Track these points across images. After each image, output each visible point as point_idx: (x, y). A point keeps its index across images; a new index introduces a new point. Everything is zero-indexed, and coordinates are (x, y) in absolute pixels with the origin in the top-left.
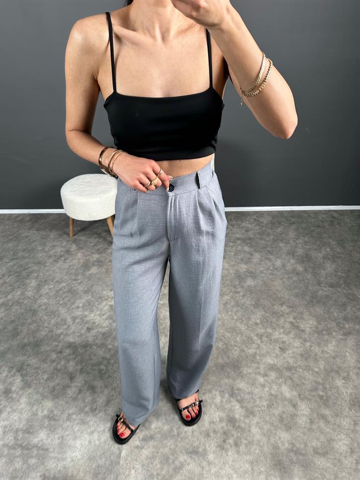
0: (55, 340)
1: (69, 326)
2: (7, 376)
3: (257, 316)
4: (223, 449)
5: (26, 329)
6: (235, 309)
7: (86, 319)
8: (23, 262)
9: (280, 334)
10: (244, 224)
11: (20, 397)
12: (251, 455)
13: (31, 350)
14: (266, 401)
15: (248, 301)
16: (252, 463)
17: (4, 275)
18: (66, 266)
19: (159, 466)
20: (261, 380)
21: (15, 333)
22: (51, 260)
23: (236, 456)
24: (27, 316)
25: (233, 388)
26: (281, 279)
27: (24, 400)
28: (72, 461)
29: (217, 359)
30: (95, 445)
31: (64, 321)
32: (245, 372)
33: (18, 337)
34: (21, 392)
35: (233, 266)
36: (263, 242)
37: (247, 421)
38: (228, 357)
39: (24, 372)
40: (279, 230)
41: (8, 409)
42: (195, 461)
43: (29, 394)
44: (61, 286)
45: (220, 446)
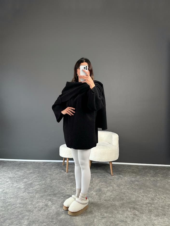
0: (61, 194)
1: (66, 191)
2: (45, 201)
3: (141, 191)
4: (133, 221)
5: (49, 191)
6: (132, 189)
7: (73, 189)
8: (43, 174)
9: (150, 195)
10: (132, 168)
11: (52, 206)
12: (144, 222)
13: (53, 196)
14: (147, 211)
15: (137, 188)
16: (145, 224)
17: (36, 177)
18: (61, 175)
19: (109, 224)
20: (145, 206)
21: (45, 192)
22: (54, 174)
23: (138, 223)
24: (49, 188)
25: (134, 207)
26: (149, 182)
27: (53, 207)
28: (76, 221)
29: (127, 200)
30: (84, 218)
31: (64, 189)
32: (138, 204)
33: (47, 192)
34: (52, 205)
35: (129, 179)
36: (140, 173)
37: (141, 215)
38: (131, 200)
39: (52, 201)
40: (146, 170)
41: (48, 209)
42: (123, 223)
43: (55, 206)
44: (60, 181)
45: (132, 220)
